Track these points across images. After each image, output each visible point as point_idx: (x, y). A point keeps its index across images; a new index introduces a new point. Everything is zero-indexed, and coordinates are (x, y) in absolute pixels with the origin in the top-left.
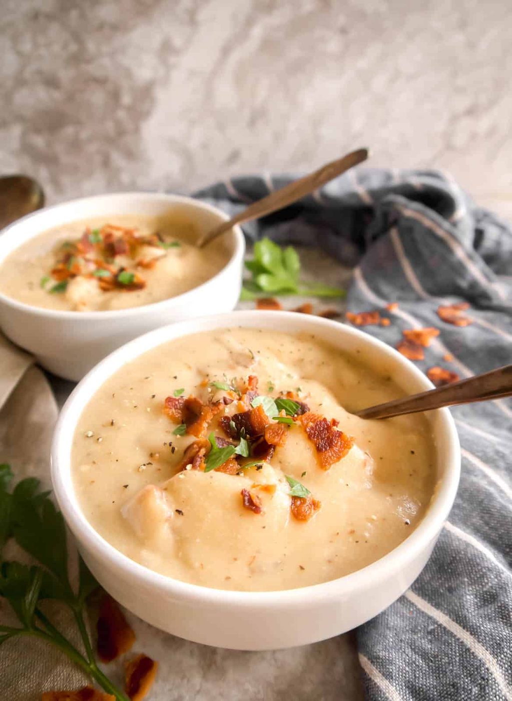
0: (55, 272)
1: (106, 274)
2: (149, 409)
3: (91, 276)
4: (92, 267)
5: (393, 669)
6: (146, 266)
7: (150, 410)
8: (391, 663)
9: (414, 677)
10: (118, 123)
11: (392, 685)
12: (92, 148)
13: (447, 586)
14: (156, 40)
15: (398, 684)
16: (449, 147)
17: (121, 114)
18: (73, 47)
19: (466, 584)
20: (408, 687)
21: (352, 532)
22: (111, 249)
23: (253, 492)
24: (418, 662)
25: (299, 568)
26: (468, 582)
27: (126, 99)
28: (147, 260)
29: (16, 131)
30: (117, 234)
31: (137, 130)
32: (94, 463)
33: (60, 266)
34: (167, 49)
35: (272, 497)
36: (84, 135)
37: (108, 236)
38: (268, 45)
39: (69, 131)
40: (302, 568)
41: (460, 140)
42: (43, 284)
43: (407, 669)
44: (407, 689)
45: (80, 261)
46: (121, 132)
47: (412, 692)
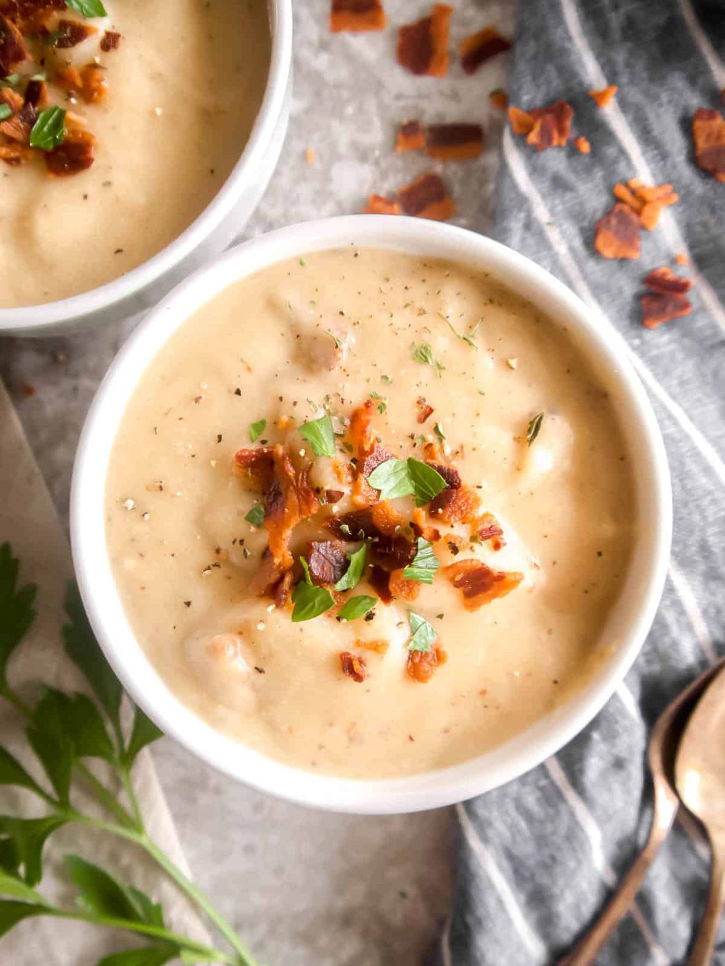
2: (213, 463)
5: (490, 833)
7: (216, 465)
8: (490, 824)
15: (495, 849)
21: (483, 692)
23: (354, 653)
25: (408, 738)
32: (141, 555)
35: (382, 657)
40: (411, 739)
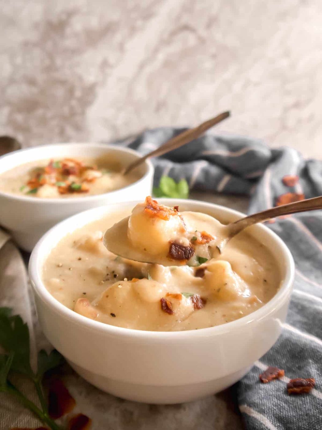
0: (30, 183)
1: (64, 184)
3: (53, 185)
4: (54, 181)
5: (265, 408)
6: (90, 181)
8: (264, 405)
9: (279, 412)
10: (72, 108)
11: (265, 416)
12: (54, 123)
13: (297, 366)
14: (99, 59)
15: (269, 416)
16: (284, 127)
17: (74, 103)
18: (47, 62)
19: (311, 363)
20: (276, 417)
22: (66, 172)
24: (282, 404)
26: (312, 362)
27: (78, 93)
28: (90, 177)
29: (6, 111)
30: (71, 165)
31: (83, 113)
33: (33, 180)
34: (105, 65)
35: (180, 303)
36: (49, 114)
37: (64, 165)
38: (168, 64)
39: (40, 112)
41: (291, 122)
42: (21, 189)
43: (275, 408)
44: (275, 419)
45: (46, 177)
46: (73, 114)
47: (279, 420)
